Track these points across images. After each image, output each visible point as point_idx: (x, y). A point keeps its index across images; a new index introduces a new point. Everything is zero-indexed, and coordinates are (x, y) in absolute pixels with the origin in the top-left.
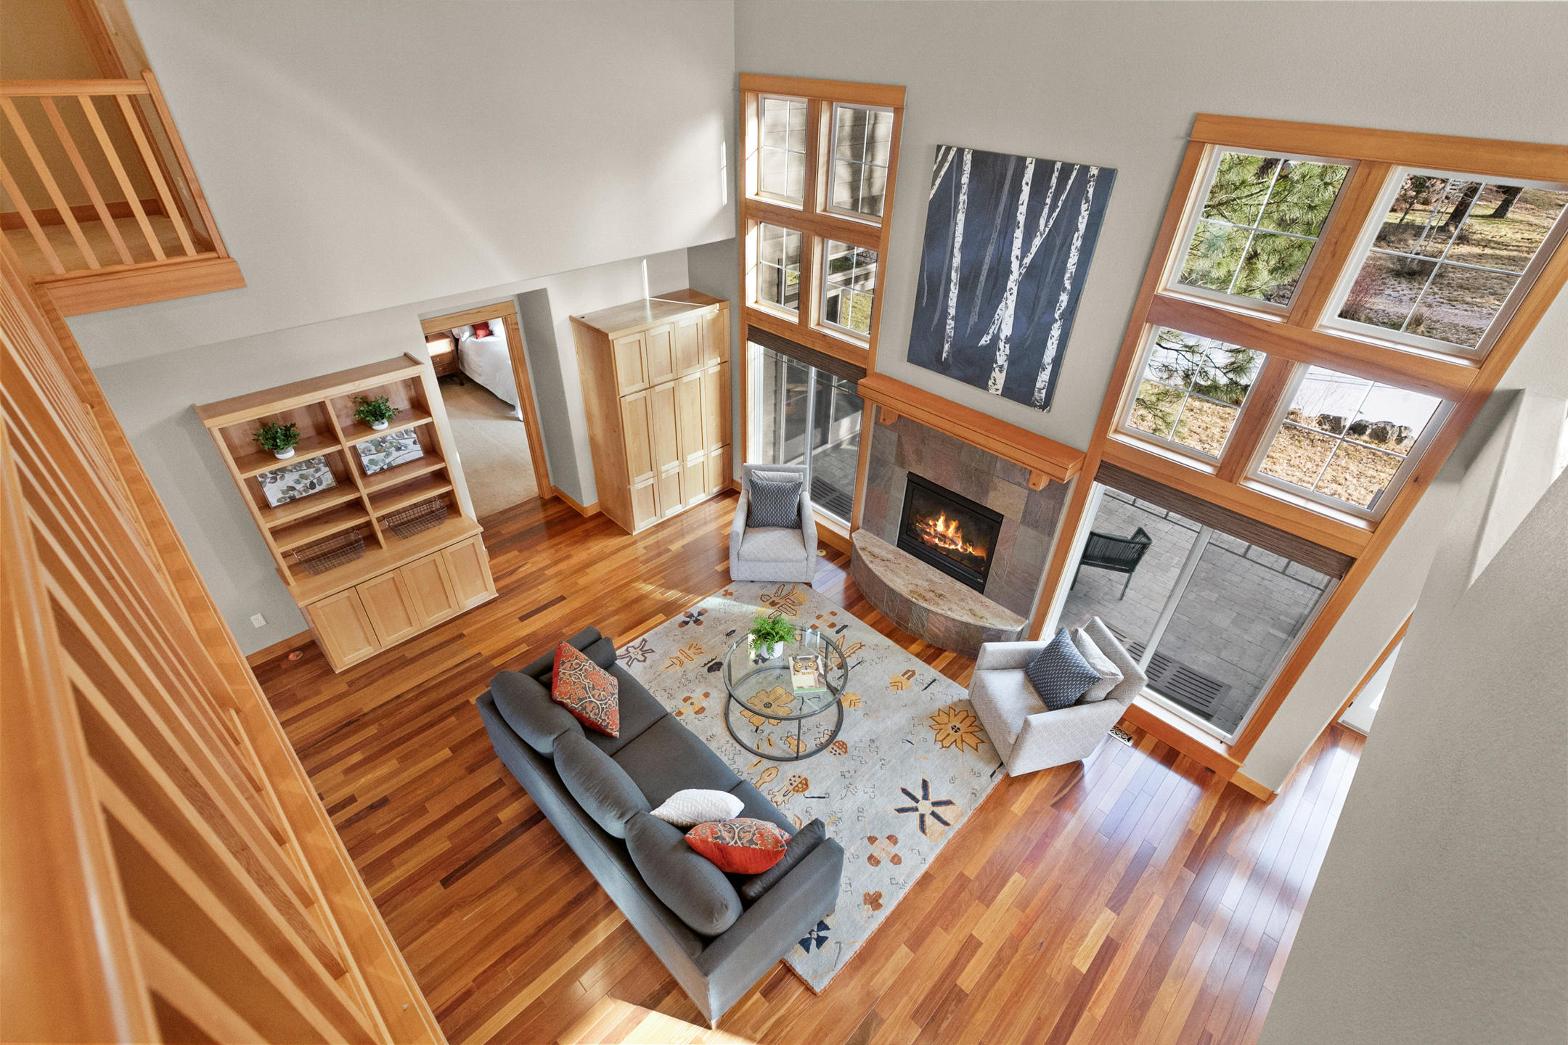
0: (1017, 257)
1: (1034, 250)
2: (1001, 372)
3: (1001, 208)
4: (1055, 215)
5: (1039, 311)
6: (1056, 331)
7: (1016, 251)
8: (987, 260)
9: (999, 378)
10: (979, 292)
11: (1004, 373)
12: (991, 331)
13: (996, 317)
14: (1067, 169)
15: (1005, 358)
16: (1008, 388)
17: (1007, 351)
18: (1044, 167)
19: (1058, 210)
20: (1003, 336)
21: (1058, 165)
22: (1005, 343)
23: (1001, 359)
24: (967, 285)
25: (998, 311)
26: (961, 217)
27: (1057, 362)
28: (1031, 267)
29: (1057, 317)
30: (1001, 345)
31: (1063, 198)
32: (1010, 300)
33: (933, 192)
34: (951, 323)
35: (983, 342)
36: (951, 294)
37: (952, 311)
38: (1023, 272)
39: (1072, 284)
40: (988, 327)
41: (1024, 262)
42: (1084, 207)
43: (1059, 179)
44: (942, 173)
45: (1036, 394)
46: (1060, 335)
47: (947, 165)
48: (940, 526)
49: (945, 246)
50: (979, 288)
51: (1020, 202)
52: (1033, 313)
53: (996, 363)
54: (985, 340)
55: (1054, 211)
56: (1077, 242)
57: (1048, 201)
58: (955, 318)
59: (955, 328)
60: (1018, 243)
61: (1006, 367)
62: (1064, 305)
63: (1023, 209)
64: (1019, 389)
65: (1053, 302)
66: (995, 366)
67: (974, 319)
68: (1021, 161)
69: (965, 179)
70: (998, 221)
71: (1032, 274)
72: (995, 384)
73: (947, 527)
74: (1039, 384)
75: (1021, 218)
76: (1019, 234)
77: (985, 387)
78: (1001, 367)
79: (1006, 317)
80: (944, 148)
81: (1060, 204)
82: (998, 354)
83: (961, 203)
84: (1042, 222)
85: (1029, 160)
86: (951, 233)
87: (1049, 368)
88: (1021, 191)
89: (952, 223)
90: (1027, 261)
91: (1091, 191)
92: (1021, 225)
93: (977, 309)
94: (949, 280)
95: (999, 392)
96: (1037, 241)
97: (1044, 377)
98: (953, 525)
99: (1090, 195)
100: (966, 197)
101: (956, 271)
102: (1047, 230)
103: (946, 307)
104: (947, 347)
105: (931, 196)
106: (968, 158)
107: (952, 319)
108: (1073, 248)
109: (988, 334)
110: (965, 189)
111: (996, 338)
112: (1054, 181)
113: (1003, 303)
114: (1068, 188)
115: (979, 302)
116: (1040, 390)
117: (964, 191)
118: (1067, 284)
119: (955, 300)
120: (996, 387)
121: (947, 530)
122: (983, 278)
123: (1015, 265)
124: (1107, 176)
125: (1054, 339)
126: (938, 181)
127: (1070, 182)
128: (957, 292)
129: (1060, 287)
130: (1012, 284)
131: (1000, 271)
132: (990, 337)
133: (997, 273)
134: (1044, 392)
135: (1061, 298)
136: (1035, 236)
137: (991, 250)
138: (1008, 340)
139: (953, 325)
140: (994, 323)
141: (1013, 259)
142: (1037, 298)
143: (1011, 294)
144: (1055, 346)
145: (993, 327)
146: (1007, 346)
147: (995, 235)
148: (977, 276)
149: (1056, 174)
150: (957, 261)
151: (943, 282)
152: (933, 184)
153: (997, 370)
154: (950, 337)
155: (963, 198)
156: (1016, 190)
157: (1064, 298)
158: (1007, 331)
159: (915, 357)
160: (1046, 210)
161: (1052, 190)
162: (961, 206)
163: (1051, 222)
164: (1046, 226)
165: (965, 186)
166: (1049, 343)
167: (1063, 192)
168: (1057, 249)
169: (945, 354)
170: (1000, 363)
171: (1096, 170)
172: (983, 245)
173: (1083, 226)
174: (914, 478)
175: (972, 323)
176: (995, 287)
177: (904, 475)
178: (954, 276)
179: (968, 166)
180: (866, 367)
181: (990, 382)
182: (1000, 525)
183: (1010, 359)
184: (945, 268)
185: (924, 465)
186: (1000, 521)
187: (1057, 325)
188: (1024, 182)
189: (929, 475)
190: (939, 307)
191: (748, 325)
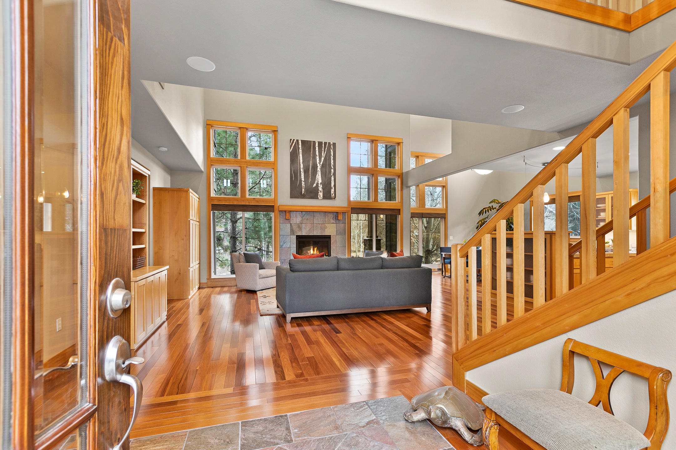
1: (322, 161)
2: (321, 192)
3: (312, 152)
4: (325, 152)
6: (333, 178)
7: (318, 161)
8: (311, 165)
9: (321, 194)
10: (310, 173)
12: (316, 182)
13: (316, 178)
14: (325, 143)
16: (324, 196)
17: (322, 186)
18: (320, 144)
20: (319, 183)
21: (323, 142)
23: (320, 189)
24: (306, 171)
25: (317, 177)
26: (301, 155)
27: (335, 186)
28: (323, 164)
29: (332, 175)
30: (319, 185)
31: (326, 149)
32: (319, 173)
33: (291, 150)
34: (303, 183)
35: (314, 186)
37: (303, 180)
38: (321, 166)
39: (333, 167)
40: (315, 181)
42: (331, 150)
47: (294, 144)
48: (312, 252)
49: (297, 162)
52: (326, 175)
54: (315, 185)
56: (332, 158)
57: (323, 150)
58: (304, 181)
59: (305, 184)
60: (318, 160)
61: (322, 191)
62: (333, 172)
63: (317, 152)
64: (327, 196)
65: (330, 172)
67: (310, 180)
68: (314, 142)
69: (300, 146)
70: (312, 155)
71: (323, 166)
73: (314, 250)
74: (332, 193)
76: (318, 157)
77: (317, 198)
79: (319, 178)
80: (292, 140)
81: (326, 150)
82: (319, 188)
84: (323, 154)
85: (316, 142)
86: (299, 160)
87: (333, 188)
89: (298, 157)
90: (321, 163)
92: (318, 155)
93: (310, 178)
94: (300, 172)
95: (322, 198)
96: (323, 159)
97: (333, 190)
98: (316, 249)
99: (332, 148)
100: (301, 150)
101: (302, 169)
102: (324, 156)
103: (301, 179)
104: (303, 190)
105: (291, 151)
106: (300, 142)
107: (303, 182)
111: (318, 184)
112: (323, 146)
113: (317, 175)
115: (310, 176)
116: (332, 194)
117: (300, 149)
118: (332, 167)
119: (303, 176)
121: (314, 252)
122: (310, 169)
123: (318, 165)
124: (334, 144)
125: (333, 180)
126: (292, 147)
127: (327, 146)
128: (303, 174)
129: (330, 168)
130: (319, 169)
131: (315, 167)
132: (316, 184)
133: (314, 167)
134: (334, 194)
135: (332, 171)
137: (311, 162)
138: (321, 184)
139: (304, 183)
141: (318, 163)
142: (326, 172)
144: (333, 182)
146: (321, 185)
147: (311, 159)
148: (309, 169)
149: (323, 144)
150: (302, 166)
151: (299, 172)
152: (291, 148)
153: (320, 192)
154: (304, 187)
155: (300, 151)
156: (315, 149)
157: (332, 170)
158: (320, 181)
159: (293, 196)
160: (323, 152)
162: (300, 152)
163: (325, 154)
166: (332, 182)
167: (326, 148)
168: (328, 160)
169: (303, 193)
170: (320, 190)
171: (332, 143)
172: (309, 161)
173: (332, 154)
174: (298, 237)
175: (309, 181)
176: (314, 171)
177: (294, 237)
178: (302, 170)
179: (300, 143)
180: (273, 205)
181: (319, 196)
182: (330, 239)
183: (323, 188)
184: (299, 168)
185: (301, 231)
186: (330, 237)
187: (332, 177)
188: (316, 146)
189: (304, 233)
190: (299, 179)
191: (212, 204)
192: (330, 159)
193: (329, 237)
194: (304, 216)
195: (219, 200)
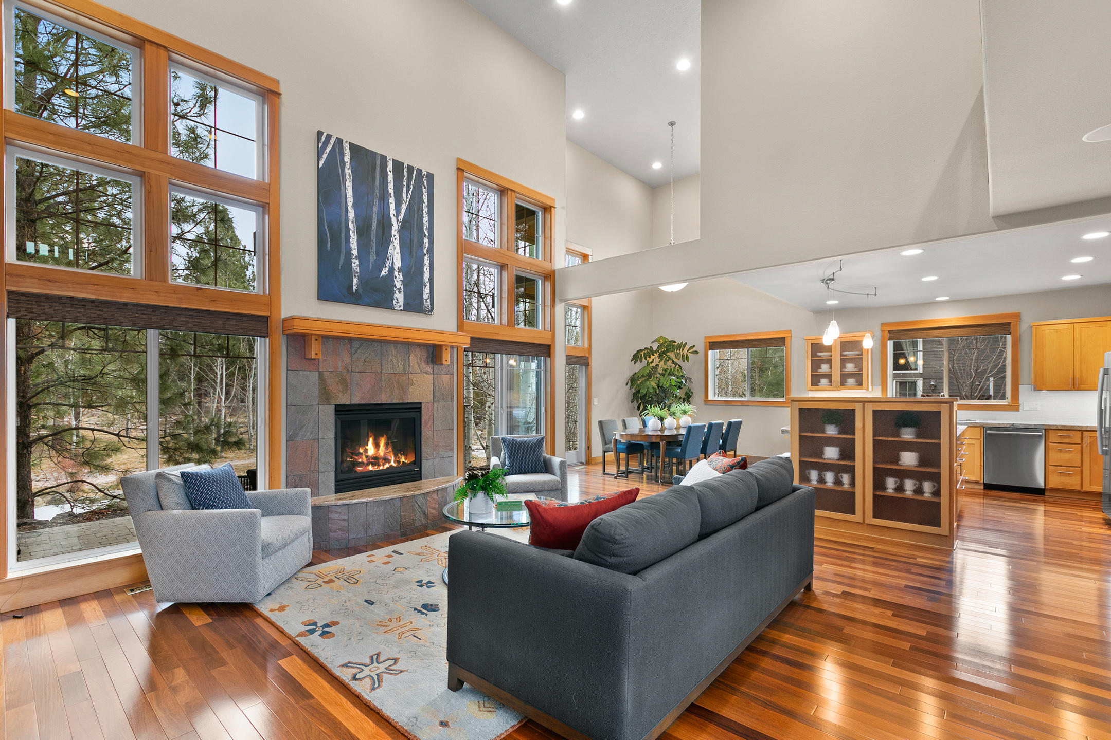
0: (394, 215)
1: (403, 211)
2: (400, 293)
3: (377, 183)
4: (410, 192)
5: (414, 249)
6: (427, 262)
7: (393, 212)
8: (375, 216)
9: (399, 298)
10: (373, 237)
11: (402, 293)
12: (387, 265)
13: (389, 255)
14: (410, 169)
15: (401, 282)
16: (408, 303)
17: (401, 278)
18: (398, 166)
19: (411, 190)
20: (396, 268)
21: (406, 165)
22: (399, 272)
23: (398, 284)
24: (363, 232)
25: (389, 251)
26: (349, 184)
27: (431, 280)
28: (404, 222)
29: (425, 252)
30: (396, 274)
31: (412, 183)
32: (396, 243)
33: (322, 163)
34: (355, 263)
35: (383, 273)
36: (351, 240)
37: (355, 253)
38: (400, 225)
39: (428, 233)
40: (385, 262)
41: (399, 219)
42: (424, 190)
43: (407, 172)
44: (328, 150)
45: (425, 303)
46: (429, 263)
47: (330, 147)
48: (371, 449)
49: (340, 203)
50: (372, 235)
51: (389, 182)
52: (411, 251)
53: (396, 287)
54: (384, 272)
55: (409, 190)
56: (425, 210)
57: (405, 183)
58: (358, 258)
59: (360, 265)
60: (392, 206)
61: (402, 288)
62: (427, 244)
63: (391, 185)
64: (415, 304)
65: (421, 244)
66: (395, 289)
67: (373, 257)
68: (384, 159)
69: (347, 159)
70: (377, 191)
71: (404, 226)
72: (398, 303)
73: (377, 446)
74: (425, 297)
75: (391, 191)
76: (392, 200)
77: (391, 307)
78: (399, 289)
79: (395, 254)
80: (324, 136)
81: (411, 186)
82: (395, 280)
83: (347, 175)
84: (404, 195)
85: (387, 158)
86: (343, 195)
87: (428, 285)
88: (387, 175)
89: (342, 188)
90: (401, 217)
91: (425, 182)
92: (392, 195)
93: (374, 250)
94: (348, 229)
95: (402, 308)
96: (404, 207)
97: (427, 291)
98: (382, 442)
99: (426, 184)
100: (350, 171)
101: (352, 222)
102: (408, 200)
103: (349, 251)
104: (355, 281)
105: (321, 165)
106: (346, 146)
107: (356, 258)
108: (424, 212)
109: (386, 267)
110: (348, 165)
111: (392, 269)
112: (405, 173)
113: (392, 245)
114: (414, 178)
115: (374, 245)
116: (426, 300)
117: (348, 167)
118: (426, 232)
119: (355, 244)
120: (399, 304)
121: (378, 450)
122: (374, 227)
123: (394, 220)
124: (430, 177)
125: (427, 266)
126: (325, 156)
127: (414, 175)
128: (356, 237)
129: (422, 234)
130: (395, 231)
131: (385, 225)
132: (387, 269)
133: (383, 224)
134: (429, 300)
136: (402, 203)
137: (375, 209)
138: (400, 270)
139: (358, 263)
140: (388, 259)
141: (392, 216)
142: (411, 241)
143: (395, 239)
144: (428, 270)
145: (388, 262)
146: (400, 274)
147: (376, 200)
148: (369, 227)
149: (405, 170)
150: (351, 215)
151: (343, 230)
152: (320, 157)
153: (397, 292)
154: (357, 272)
155: (348, 171)
156: (384, 175)
157: (426, 240)
158: (398, 264)
159: (325, 294)
160: (405, 189)
161: (406, 178)
162: (347, 177)
163: (409, 196)
164: (407, 198)
165: (348, 164)
166: (425, 269)
167: (412, 180)
168: (416, 212)
169: (355, 288)
170: (398, 286)
171: (424, 172)
172: (370, 205)
173: (426, 200)
174: (340, 410)
175: (372, 260)
176: (383, 234)
177: (331, 410)
178: (351, 225)
179: (347, 151)
180: (268, 314)
181: (394, 302)
182: (420, 412)
183: (403, 282)
184: (343, 220)
185: (349, 392)
186: (420, 408)
187: (426, 257)
188: (388, 170)
189: (356, 399)
190: (343, 251)
191: (10, 293)
192: (420, 212)
193: (416, 408)
194: (356, 352)
195: (49, 281)
